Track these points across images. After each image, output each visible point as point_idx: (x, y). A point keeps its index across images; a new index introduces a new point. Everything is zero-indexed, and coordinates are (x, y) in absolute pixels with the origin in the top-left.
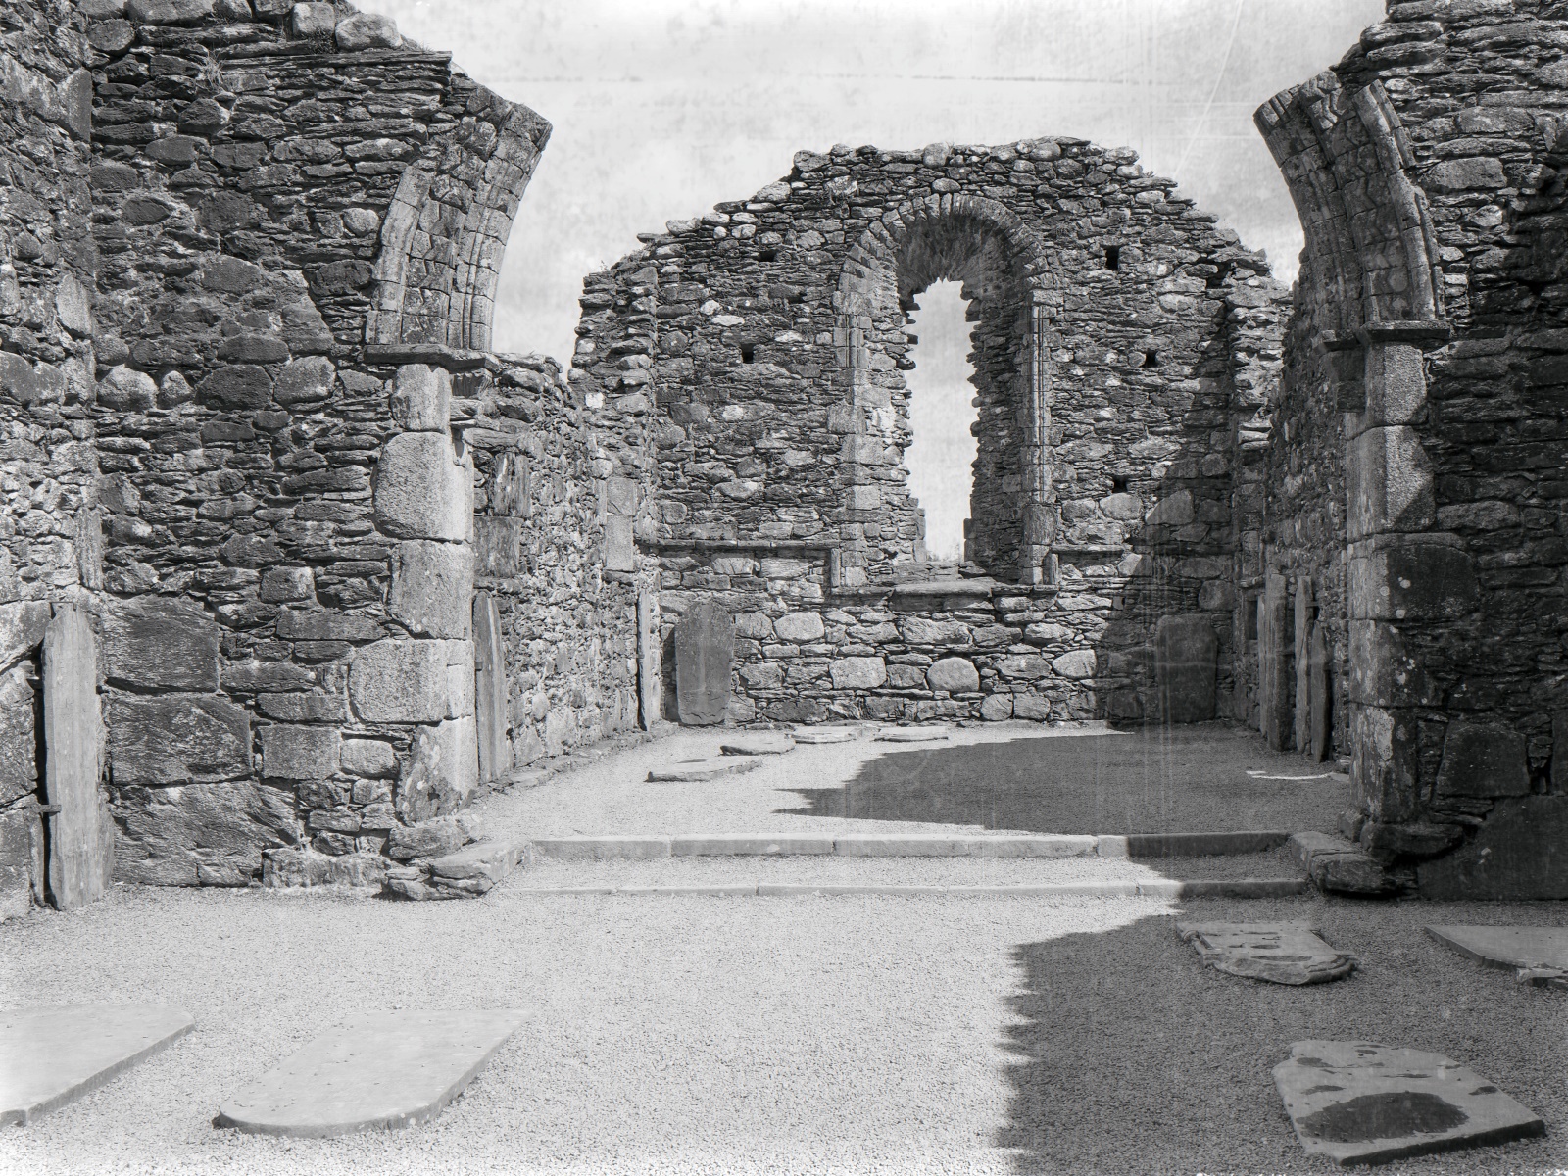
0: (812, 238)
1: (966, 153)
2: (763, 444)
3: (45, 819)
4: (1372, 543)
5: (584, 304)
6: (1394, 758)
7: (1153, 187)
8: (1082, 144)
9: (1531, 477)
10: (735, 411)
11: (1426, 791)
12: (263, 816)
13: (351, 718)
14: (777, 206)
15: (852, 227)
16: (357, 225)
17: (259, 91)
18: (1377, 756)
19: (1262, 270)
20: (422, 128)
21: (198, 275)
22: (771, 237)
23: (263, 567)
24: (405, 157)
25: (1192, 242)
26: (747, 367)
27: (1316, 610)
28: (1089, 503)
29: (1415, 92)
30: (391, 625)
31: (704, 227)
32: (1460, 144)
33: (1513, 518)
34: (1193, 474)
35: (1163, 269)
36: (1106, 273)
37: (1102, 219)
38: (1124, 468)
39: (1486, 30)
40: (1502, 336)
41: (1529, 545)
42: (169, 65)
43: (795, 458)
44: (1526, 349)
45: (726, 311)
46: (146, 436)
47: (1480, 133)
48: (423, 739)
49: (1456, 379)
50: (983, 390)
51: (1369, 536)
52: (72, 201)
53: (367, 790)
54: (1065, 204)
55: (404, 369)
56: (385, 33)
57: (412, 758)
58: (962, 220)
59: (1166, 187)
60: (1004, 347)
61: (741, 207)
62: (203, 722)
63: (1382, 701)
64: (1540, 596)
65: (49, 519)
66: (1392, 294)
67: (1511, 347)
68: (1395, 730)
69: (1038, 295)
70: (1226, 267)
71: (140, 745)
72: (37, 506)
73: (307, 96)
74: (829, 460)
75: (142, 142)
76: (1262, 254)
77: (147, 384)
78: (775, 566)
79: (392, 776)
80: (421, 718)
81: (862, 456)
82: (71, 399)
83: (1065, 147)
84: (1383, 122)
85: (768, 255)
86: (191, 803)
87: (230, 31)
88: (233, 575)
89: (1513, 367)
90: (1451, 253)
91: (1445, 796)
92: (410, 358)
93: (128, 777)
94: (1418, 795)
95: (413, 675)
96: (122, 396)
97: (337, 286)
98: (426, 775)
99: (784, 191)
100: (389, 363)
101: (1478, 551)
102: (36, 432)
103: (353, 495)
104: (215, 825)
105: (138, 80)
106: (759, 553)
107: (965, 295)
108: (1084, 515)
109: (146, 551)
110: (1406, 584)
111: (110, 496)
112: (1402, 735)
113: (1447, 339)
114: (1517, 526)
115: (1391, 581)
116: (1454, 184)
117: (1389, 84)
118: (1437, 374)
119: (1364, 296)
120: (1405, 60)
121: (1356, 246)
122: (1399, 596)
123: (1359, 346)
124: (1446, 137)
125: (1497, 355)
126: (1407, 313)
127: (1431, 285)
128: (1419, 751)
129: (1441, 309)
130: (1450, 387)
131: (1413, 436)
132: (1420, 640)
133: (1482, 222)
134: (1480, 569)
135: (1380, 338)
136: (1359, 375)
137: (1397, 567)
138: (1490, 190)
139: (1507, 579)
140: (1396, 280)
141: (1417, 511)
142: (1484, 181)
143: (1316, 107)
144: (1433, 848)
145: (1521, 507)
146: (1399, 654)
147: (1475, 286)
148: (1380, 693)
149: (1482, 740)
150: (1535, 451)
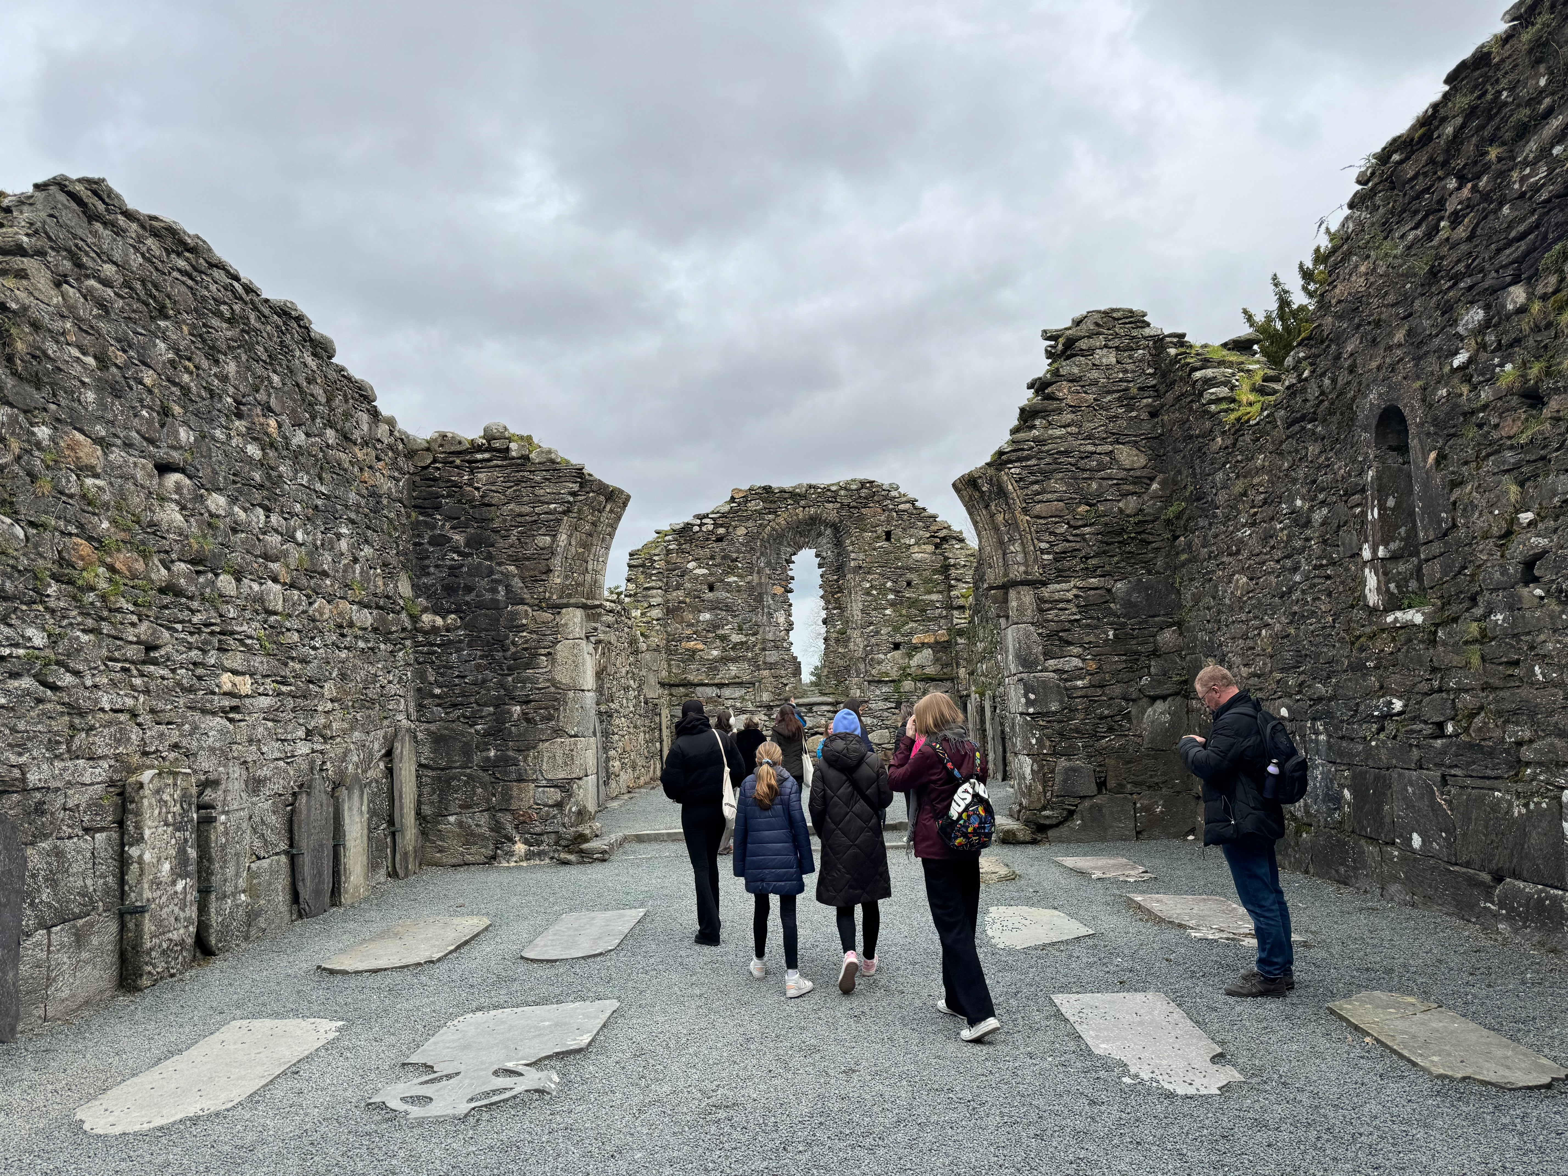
0: (741, 531)
1: (815, 487)
2: (720, 632)
3: (393, 834)
4: (1016, 678)
5: (630, 566)
6: (1033, 779)
7: (906, 502)
8: (871, 482)
9: (1086, 646)
10: (706, 616)
11: (1049, 794)
12: (497, 828)
13: (540, 778)
14: (724, 515)
15: (761, 525)
16: (541, 545)
17: (493, 483)
18: (1025, 778)
19: (962, 540)
20: (571, 499)
21: (465, 569)
22: (721, 531)
23: (496, 706)
24: (565, 513)
25: (927, 528)
26: (711, 594)
27: (995, 708)
28: (882, 656)
29: (1025, 473)
30: (559, 732)
31: (688, 527)
32: (1045, 497)
33: (1081, 665)
34: (932, 640)
35: (913, 541)
36: (885, 544)
37: (883, 518)
38: (898, 638)
39: (1056, 446)
40: (1070, 582)
41: (1088, 678)
42: (449, 472)
43: (736, 638)
44: (1081, 588)
45: (700, 567)
46: (439, 646)
47: (1055, 492)
48: (575, 786)
49: (1051, 602)
50: (827, 602)
51: (1015, 674)
52: (404, 537)
53: (548, 813)
54: (863, 511)
55: (564, 610)
56: (553, 456)
57: (570, 796)
58: (813, 520)
59: (913, 502)
60: (837, 581)
61: (706, 516)
62: (466, 783)
63: (1025, 752)
64: (1096, 701)
65: (393, 689)
66: (1018, 563)
67: (1075, 587)
68: (1033, 765)
69: (853, 555)
70: (944, 539)
71: (435, 796)
72: (390, 682)
73: (517, 485)
74: (753, 639)
75: (438, 508)
76: (961, 532)
77: (439, 621)
78: (727, 692)
79: (559, 805)
80: (574, 776)
81: (770, 636)
82: (404, 630)
83: (863, 484)
84: (1010, 487)
85: (720, 539)
86: (460, 824)
87: (479, 456)
88: (482, 711)
89: (1076, 596)
90: (1043, 545)
91: (1057, 796)
92: (567, 606)
93: (429, 813)
94: (1045, 797)
95: (570, 757)
96: (427, 627)
97: (532, 573)
98: (577, 804)
99: (727, 508)
100: (557, 608)
101: (1066, 680)
102: (390, 647)
103: (541, 671)
104: (472, 834)
105: (435, 479)
106: (720, 686)
107: (817, 556)
108: (879, 663)
109: (438, 701)
110: (1032, 696)
111: (421, 675)
112: (1035, 767)
113: (1044, 584)
114: (1082, 669)
115: (1026, 695)
116: (1044, 515)
117: (1013, 470)
118: (1041, 600)
119: (1006, 565)
120: (1019, 460)
121: (1001, 542)
122: (1029, 703)
123: (1005, 587)
124: (1039, 494)
125: (1068, 591)
126: (1026, 573)
127: (1036, 560)
128: (1044, 775)
129: (1041, 571)
130: (1047, 606)
131: (1032, 628)
132: (1041, 723)
133: (1058, 531)
134: (1067, 689)
135: (1014, 584)
136: (1006, 601)
137: (1028, 689)
138: (1061, 517)
139: (1079, 693)
140: (1020, 558)
141: (1036, 663)
142: (1058, 513)
143: (979, 481)
144: (1054, 821)
145: (1084, 660)
146: (1031, 730)
147: (1056, 560)
148: (1024, 748)
149: (1073, 770)
150: (1088, 634)
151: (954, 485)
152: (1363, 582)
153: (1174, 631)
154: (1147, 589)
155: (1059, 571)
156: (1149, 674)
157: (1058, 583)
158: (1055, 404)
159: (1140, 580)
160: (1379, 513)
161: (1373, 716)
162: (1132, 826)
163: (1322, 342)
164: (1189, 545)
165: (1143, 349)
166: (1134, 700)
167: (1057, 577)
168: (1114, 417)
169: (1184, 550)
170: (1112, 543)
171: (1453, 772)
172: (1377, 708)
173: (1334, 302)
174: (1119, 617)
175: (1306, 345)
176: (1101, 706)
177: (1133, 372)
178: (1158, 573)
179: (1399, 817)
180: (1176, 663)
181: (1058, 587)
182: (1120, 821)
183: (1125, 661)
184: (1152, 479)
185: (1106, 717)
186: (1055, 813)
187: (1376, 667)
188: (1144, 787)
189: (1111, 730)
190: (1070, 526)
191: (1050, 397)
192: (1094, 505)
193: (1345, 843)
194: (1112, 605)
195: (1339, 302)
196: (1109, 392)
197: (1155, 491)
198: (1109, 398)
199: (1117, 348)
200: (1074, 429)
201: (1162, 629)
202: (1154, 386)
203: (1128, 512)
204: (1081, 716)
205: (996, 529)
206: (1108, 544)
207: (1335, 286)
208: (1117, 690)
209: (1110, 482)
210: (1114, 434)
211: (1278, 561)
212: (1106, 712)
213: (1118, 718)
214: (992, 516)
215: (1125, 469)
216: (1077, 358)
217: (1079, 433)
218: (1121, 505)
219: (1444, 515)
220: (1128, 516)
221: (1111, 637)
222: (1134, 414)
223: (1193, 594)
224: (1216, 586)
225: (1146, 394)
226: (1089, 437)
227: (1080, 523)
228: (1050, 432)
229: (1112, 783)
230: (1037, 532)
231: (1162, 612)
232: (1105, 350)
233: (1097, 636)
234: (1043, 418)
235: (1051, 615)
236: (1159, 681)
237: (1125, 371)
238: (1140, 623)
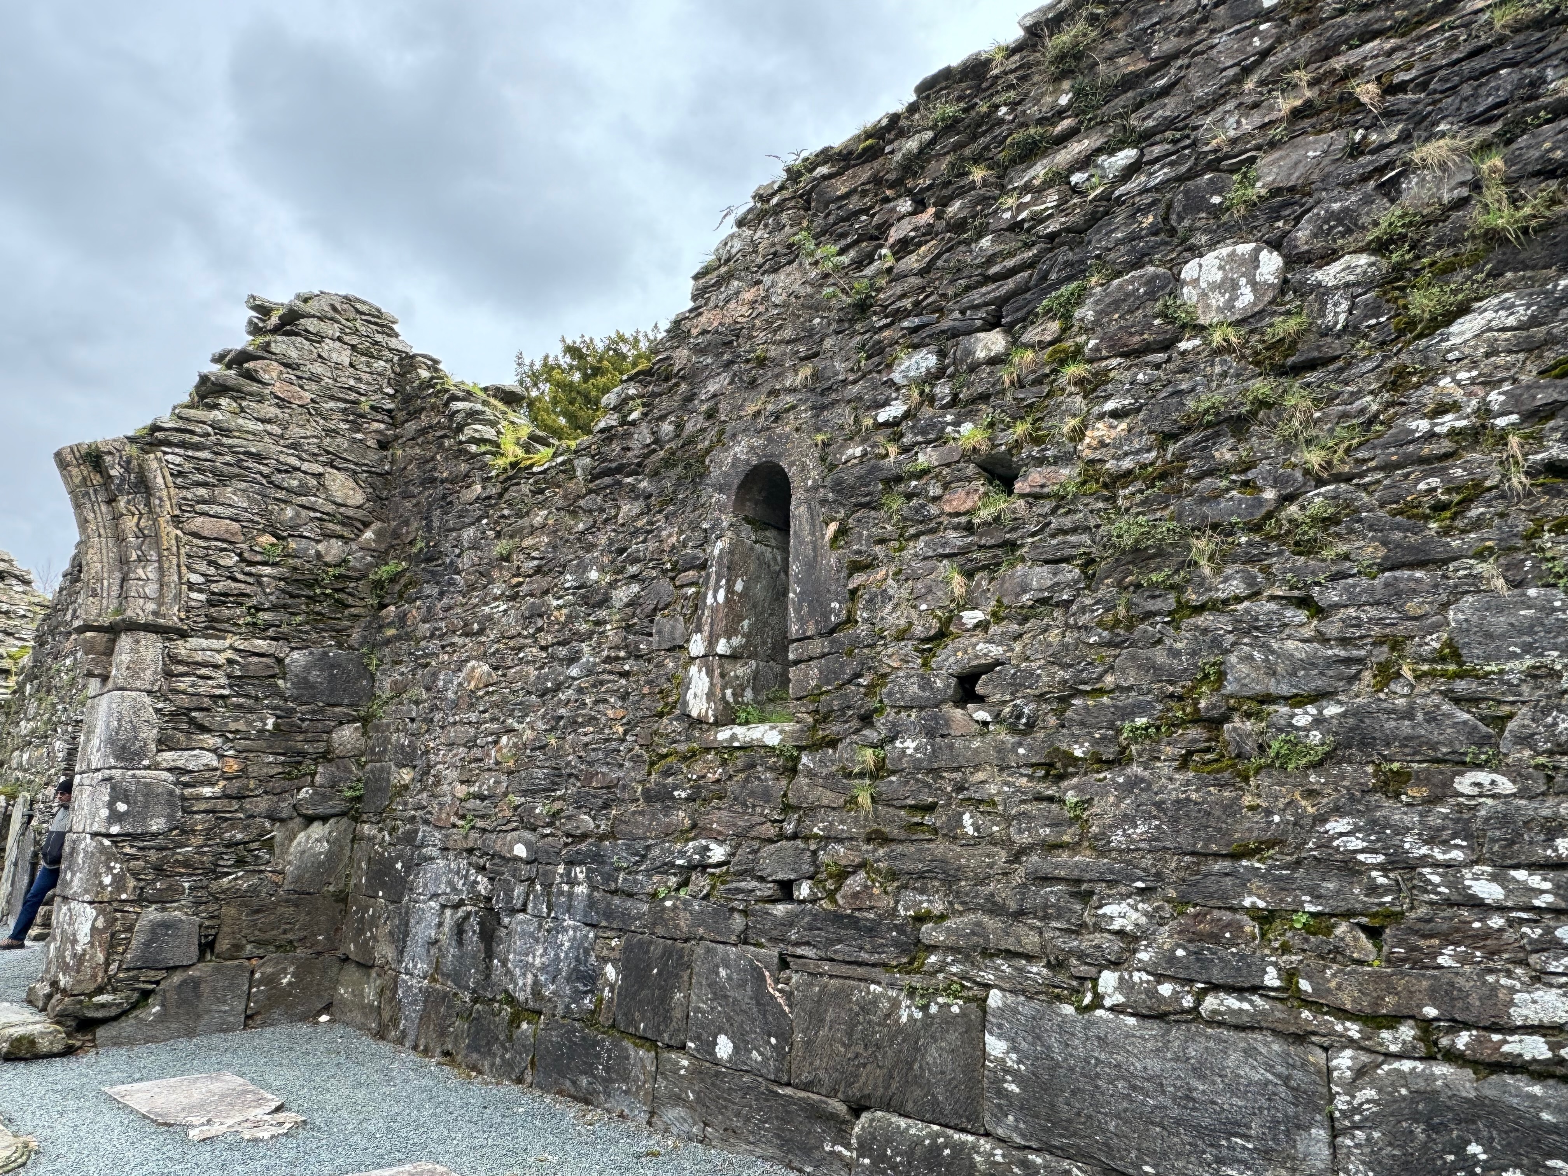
4: (99, 776)
6: (92, 944)
9: (230, 736)
11: (114, 967)
18: (75, 942)
19: (26, 582)
27: (30, 818)
29: (188, 466)
32: (214, 509)
33: (215, 763)
39: (245, 443)
40: (225, 639)
41: (222, 783)
44: (240, 651)
47: (230, 505)
49: (188, 664)
51: (98, 770)
63: (87, 897)
64: (226, 820)
66: (146, 597)
67: (231, 647)
68: (95, 920)
76: (28, 571)
84: (159, 480)
89: (230, 662)
90: (195, 578)
91: (128, 970)
94: (106, 971)
101: (186, 785)
110: (122, 807)
112: (100, 923)
113: (183, 635)
114: (216, 769)
115: (111, 805)
116: (206, 533)
117: (169, 457)
118: (174, 659)
119: (123, 596)
120: (183, 445)
121: (123, 561)
122: (115, 817)
123: (114, 631)
124: (204, 502)
125: (219, 652)
126: (155, 613)
127: (178, 597)
128: (113, 935)
129: (183, 615)
130: (181, 669)
131: (147, 700)
132: (128, 850)
133: (222, 562)
134: (183, 798)
135: (132, 627)
136: (109, 652)
137: (118, 793)
138: (231, 543)
139: (203, 806)
140: (151, 589)
141: (141, 754)
142: (227, 536)
143: (108, 458)
144: (114, 1011)
145: (221, 757)
146: (108, 860)
147: (210, 603)
148: (87, 891)
149: (166, 925)
150: (236, 719)
151: (58, 455)
152: (684, 685)
153: (356, 729)
154: (333, 667)
155: (211, 619)
156: (312, 784)
157: (207, 636)
158: (255, 387)
159: (326, 654)
160: (726, 597)
161: (673, 865)
162: (242, 1007)
163: (667, 379)
164: (402, 618)
165: (386, 361)
166: (282, 821)
167: (206, 628)
168: (334, 431)
169: (393, 622)
170: (298, 596)
171: (799, 951)
172: (682, 854)
173: (695, 332)
174: (286, 700)
175: (640, 382)
176: (233, 827)
177: (368, 384)
178: (350, 647)
179: (698, 1010)
180: (351, 772)
181: (205, 643)
182: (224, 1002)
183: (282, 764)
184: (366, 525)
185: (237, 844)
186: (118, 998)
187: (689, 799)
188: (271, 948)
189: (240, 862)
190: (243, 559)
191: (250, 376)
192: (284, 538)
193: (596, 1043)
194: (280, 682)
195: (704, 332)
196: (332, 398)
197: (368, 541)
198: (331, 404)
199: (354, 348)
200: (275, 429)
201: (341, 723)
202: (389, 411)
203: (328, 559)
204: (197, 841)
205: (120, 539)
206: (292, 596)
207: (701, 314)
208: (263, 804)
209: (312, 514)
210: (328, 453)
211: (543, 648)
212: (239, 836)
213: (256, 845)
214: (117, 518)
215: (334, 503)
216: (299, 339)
217: (282, 437)
218: (320, 547)
219: (835, 605)
220: (327, 564)
221: (270, 727)
222: (359, 436)
223: (395, 682)
224: (435, 675)
225: (379, 417)
226: (295, 446)
227: (259, 558)
228: (241, 421)
229: (223, 945)
230: (189, 556)
231: (346, 701)
232: (338, 344)
233: (249, 723)
234: (234, 399)
235: (184, 684)
236: (323, 795)
237: (359, 380)
238: (314, 712)
